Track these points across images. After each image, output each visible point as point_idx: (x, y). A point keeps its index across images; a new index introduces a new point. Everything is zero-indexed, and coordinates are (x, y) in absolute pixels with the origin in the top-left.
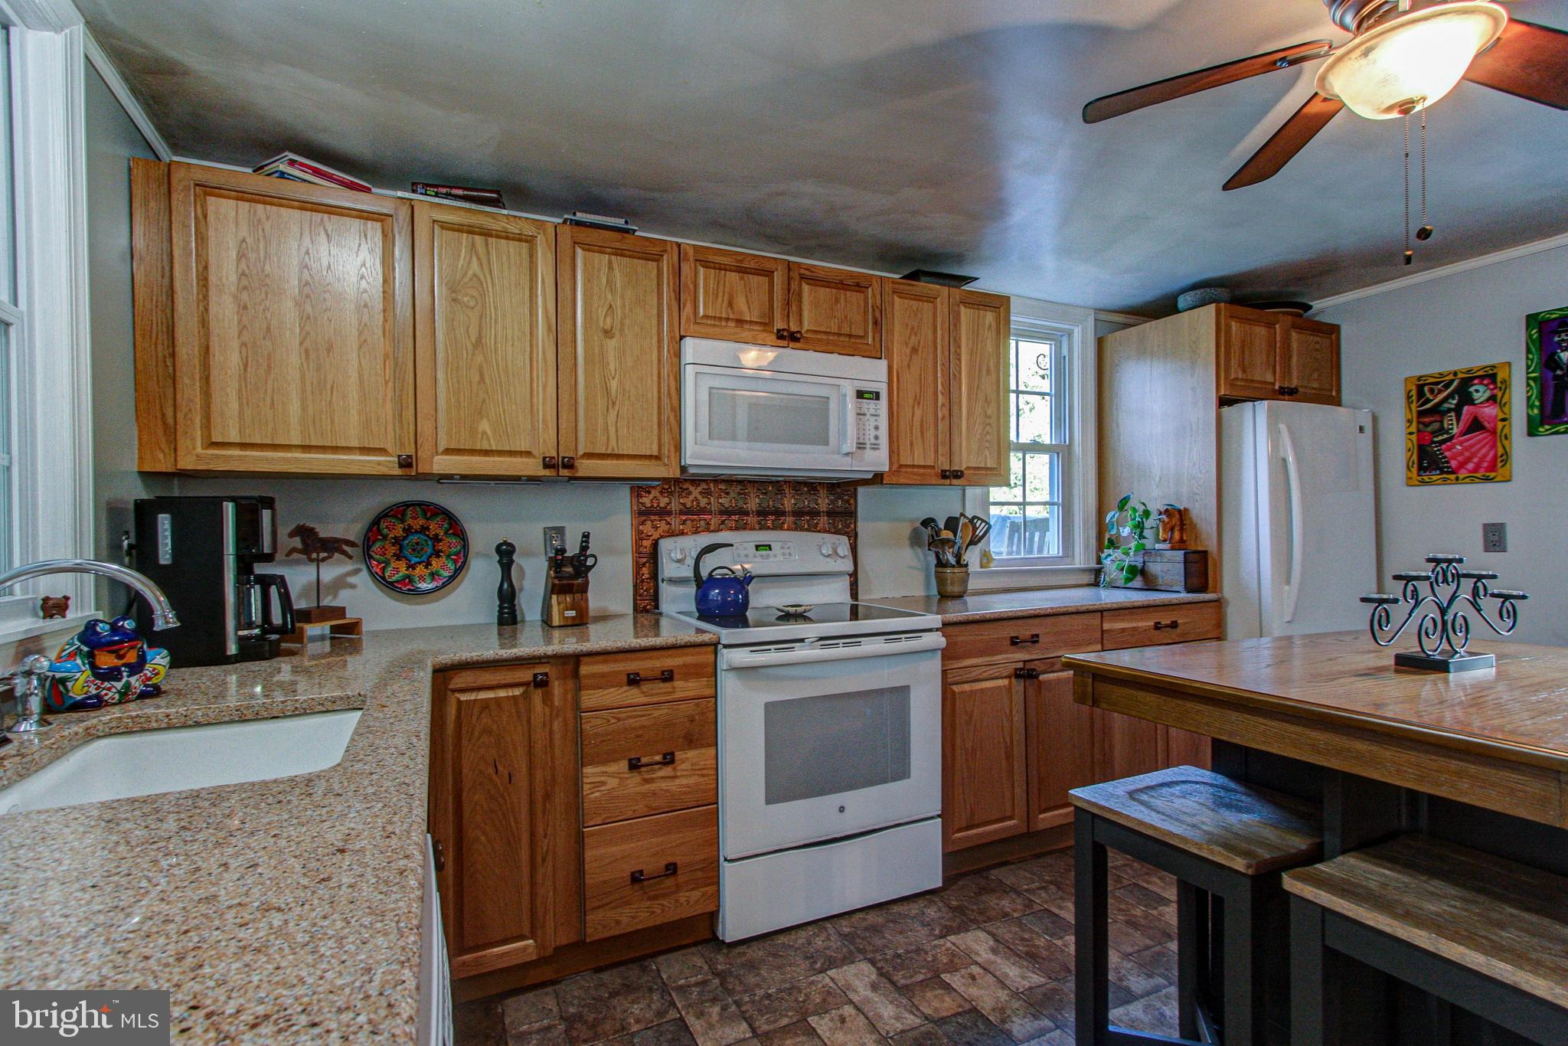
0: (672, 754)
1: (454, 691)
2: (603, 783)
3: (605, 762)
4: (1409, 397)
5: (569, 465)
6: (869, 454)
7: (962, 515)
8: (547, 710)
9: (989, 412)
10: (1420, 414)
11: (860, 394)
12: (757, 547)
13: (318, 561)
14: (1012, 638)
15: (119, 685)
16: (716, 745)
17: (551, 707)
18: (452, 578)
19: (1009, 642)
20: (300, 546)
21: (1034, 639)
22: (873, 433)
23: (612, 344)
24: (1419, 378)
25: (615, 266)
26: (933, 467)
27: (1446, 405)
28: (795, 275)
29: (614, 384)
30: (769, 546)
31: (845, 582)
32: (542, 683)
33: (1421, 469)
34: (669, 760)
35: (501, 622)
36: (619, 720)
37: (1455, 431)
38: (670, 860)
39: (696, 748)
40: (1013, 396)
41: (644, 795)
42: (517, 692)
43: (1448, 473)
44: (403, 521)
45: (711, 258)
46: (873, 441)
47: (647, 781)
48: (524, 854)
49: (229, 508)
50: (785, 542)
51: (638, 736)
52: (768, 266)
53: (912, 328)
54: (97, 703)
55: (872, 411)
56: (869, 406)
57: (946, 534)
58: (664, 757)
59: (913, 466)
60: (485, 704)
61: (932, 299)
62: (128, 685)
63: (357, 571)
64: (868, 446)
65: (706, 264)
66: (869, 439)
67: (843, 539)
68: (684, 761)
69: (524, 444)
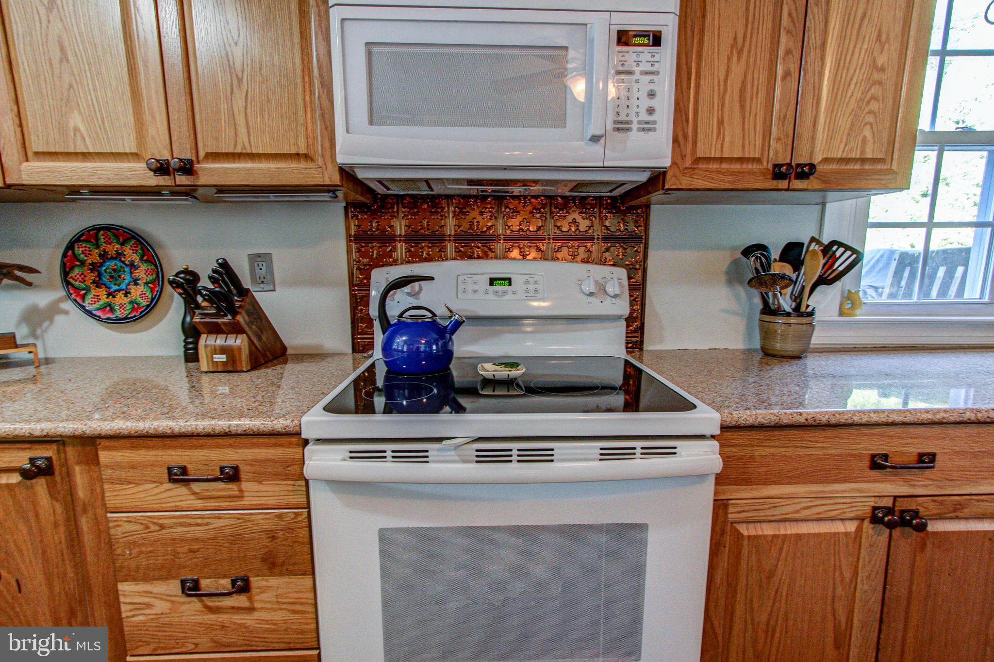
0: (246, 580)
2: (148, 606)
3: (146, 579)
5: (188, 169)
6: (635, 137)
7: (813, 240)
8: (61, 504)
9: (881, 61)
11: (624, 40)
12: (492, 281)
14: (873, 456)
16: (313, 573)
17: (70, 504)
18: (150, 308)
19: (866, 463)
21: (926, 461)
22: (646, 102)
26: (758, 160)
30: (509, 280)
31: (621, 328)
32: (44, 469)
34: (242, 586)
35: (187, 358)
36: (162, 527)
39: (281, 575)
40: (933, 62)
41: (208, 628)
42: (11, 478)
44: (98, 246)
46: (644, 116)
47: (211, 609)
50: (532, 275)
51: (191, 551)
55: (648, 68)
56: (639, 56)
57: (778, 268)
58: (234, 582)
59: (721, 160)
63: (62, 298)
64: (635, 126)
66: (637, 115)
67: (622, 273)
68: (263, 590)
69: (129, 146)
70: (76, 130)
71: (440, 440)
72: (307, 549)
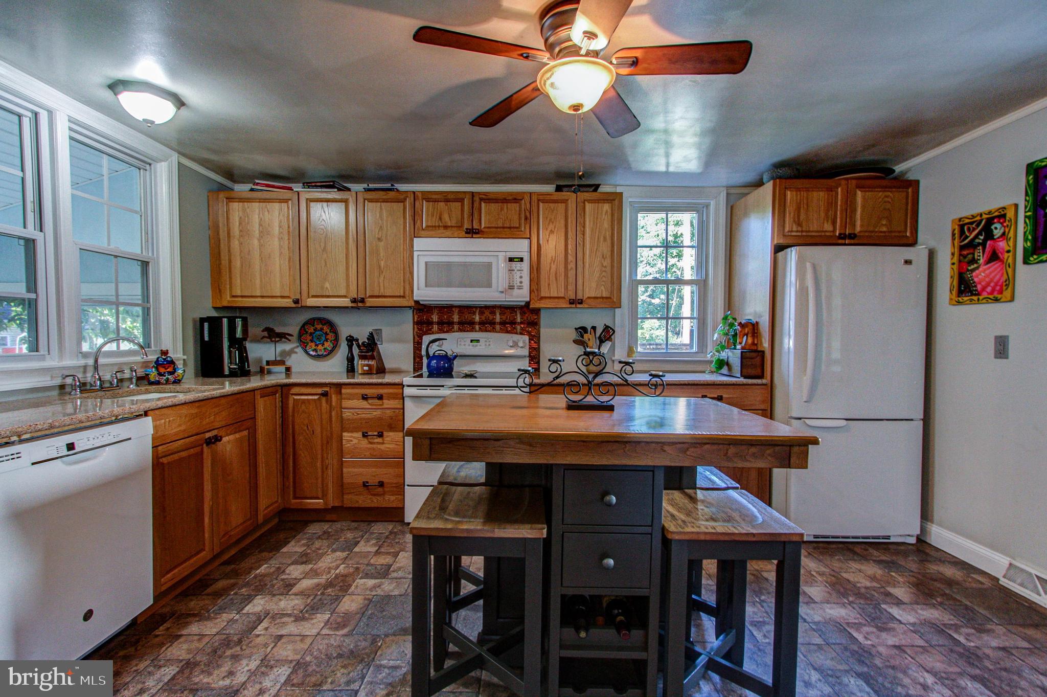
0: (382, 433)
1: (292, 394)
2: (351, 441)
3: (352, 432)
4: (953, 235)
5: (363, 301)
6: (516, 292)
8: (328, 407)
9: (605, 264)
10: (962, 248)
11: (511, 260)
12: (472, 341)
13: (276, 342)
15: (165, 378)
17: (331, 406)
18: (332, 351)
20: (267, 335)
22: (519, 280)
23: (382, 244)
24: (960, 220)
25: (383, 207)
26: (564, 298)
27: (977, 241)
28: (477, 199)
29: (382, 263)
30: (478, 340)
31: (525, 361)
32: (325, 394)
33: (960, 293)
34: (381, 435)
35: (348, 371)
36: (358, 414)
37: (981, 261)
38: (381, 480)
39: (393, 431)
41: (370, 449)
42: (316, 397)
43: (975, 295)
44: (313, 326)
45: (430, 197)
46: (519, 284)
47: (371, 443)
48: (319, 464)
49: (225, 321)
50: (488, 339)
51: (367, 423)
52: (461, 196)
53: (550, 220)
54: (158, 383)
55: (518, 268)
56: (516, 265)
58: (378, 433)
59: (550, 298)
60: (304, 401)
61: (565, 201)
62: (168, 379)
63: (298, 347)
64: (516, 287)
65: (428, 200)
66: (517, 282)
67: (526, 338)
68: (387, 437)
69: (343, 293)
70: (327, 288)
71: (443, 386)
72: (402, 423)
